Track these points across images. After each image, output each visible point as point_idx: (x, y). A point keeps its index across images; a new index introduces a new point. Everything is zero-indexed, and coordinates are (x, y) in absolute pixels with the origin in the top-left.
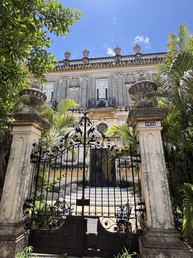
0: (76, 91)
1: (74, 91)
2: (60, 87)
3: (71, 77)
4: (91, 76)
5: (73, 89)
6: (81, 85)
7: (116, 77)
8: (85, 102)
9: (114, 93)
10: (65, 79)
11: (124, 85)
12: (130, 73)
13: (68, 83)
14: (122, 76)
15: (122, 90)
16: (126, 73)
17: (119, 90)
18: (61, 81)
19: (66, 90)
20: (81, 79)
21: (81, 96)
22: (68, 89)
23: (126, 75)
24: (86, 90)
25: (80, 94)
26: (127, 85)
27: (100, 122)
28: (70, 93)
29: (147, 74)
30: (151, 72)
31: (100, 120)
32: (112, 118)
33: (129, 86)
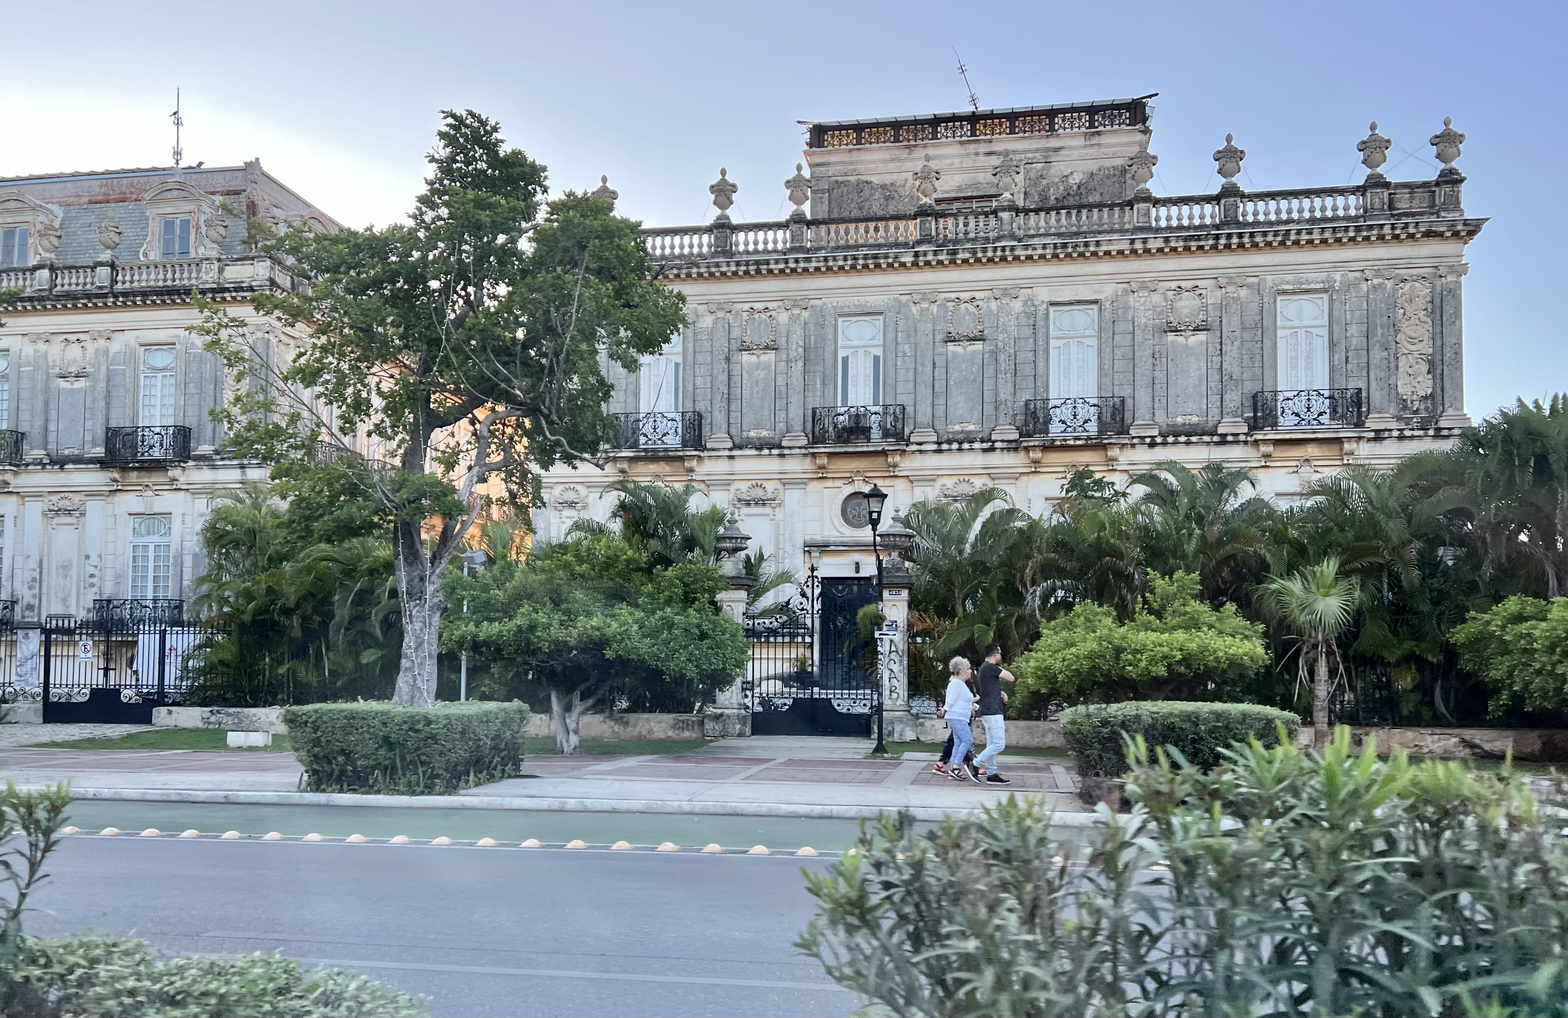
0: (767, 367)
1: (758, 366)
2: (707, 345)
3: (746, 306)
4: (819, 303)
5: (753, 359)
6: (783, 340)
7: (914, 310)
8: (801, 412)
9: (901, 378)
10: (721, 314)
11: (940, 349)
12: (966, 296)
13: (736, 333)
14: (934, 308)
15: (929, 368)
16: (953, 296)
17: (919, 369)
18: (707, 322)
19: (728, 360)
20: (783, 317)
21: (784, 389)
22: (736, 357)
23: (950, 304)
24: (801, 363)
25: (781, 381)
26: (951, 347)
27: (849, 490)
28: (745, 375)
29: (1029, 301)
30: (1043, 295)
31: (850, 481)
32: (890, 477)
33: (958, 349)
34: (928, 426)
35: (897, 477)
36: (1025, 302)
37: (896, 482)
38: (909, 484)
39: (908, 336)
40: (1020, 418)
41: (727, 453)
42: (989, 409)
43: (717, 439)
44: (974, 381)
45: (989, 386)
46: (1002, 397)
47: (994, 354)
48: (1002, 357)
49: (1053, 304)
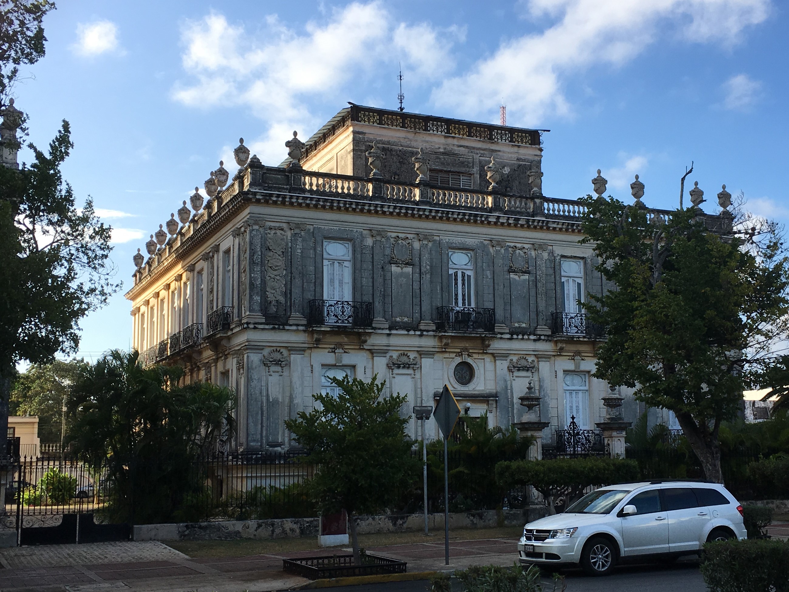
0: (406, 275)
1: (402, 275)
2: (369, 257)
3: (394, 235)
4: (437, 238)
5: (398, 270)
6: (417, 259)
7: (491, 250)
8: (430, 307)
10: (378, 238)
11: (507, 276)
12: (519, 245)
13: (388, 251)
14: (503, 251)
15: (502, 287)
16: (512, 245)
17: (496, 287)
18: (369, 242)
19: (383, 268)
20: (417, 245)
21: (418, 291)
22: (387, 267)
23: (510, 249)
24: (428, 276)
25: (416, 286)
26: (512, 275)
27: (459, 360)
28: (393, 280)
29: (552, 253)
30: (558, 251)
31: (459, 354)
32: (483, 353)
33: (516, 277)
34: (502, 323)
35: (487, 353)
36: (549, 254)
37: (485, 357)
38: (492, 358)
39: (489, 266)
40: (550, 322)
41: (387, 332)
42: (533, 316)
43: (379, 320)
44: (525, 297)
45: (532, 301)
46: (540, 309)
47: (536, 282)
48: (539, 285)
49: (563, 256)
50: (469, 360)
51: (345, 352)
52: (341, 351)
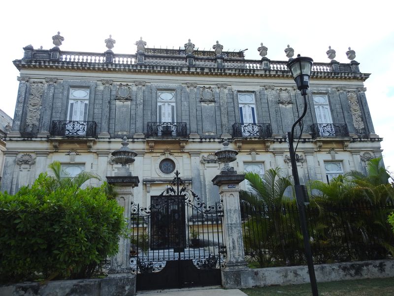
0: (127, 106)
1: (123, 106)
2: (100, 97)
3: (119, 83)
4: (149, 84)
5: (121, 103)
6: (134, 97)
7: (188, 90)
8: (142, 124)
9: (184, 112)
10: (107, 85)
11: (199, 104)
12: (208, 86)
13: (114, 93)
14: (195, 90)
15: (195, 111)
16: (202, 86)
17: (191, 111)
18: (101, 88)
19: (109, 102)
20: (134, 88)
21: (134, 116)
22: (113, 102)
23: (202, 89)
24: (142, 106)
25: (133, 112)
26: (203, 104)
27: (163, 157)
28: (117, 109)
29: (230, 90)
30: (235, 88)
31: (164, 154)
32: (181, 152)
33: (206, 105)
34: (195, 132)
35: (184, 152)
36: (229, 90)
37: (183, 155)
38: (189, 156)
39: (186, 99)
40: (231, 131)
41: (108, 140)
42: (219, 127)
43: (104, 133)
44: (212, 116)
45: (218, 118)
46: (224, 123)
47: (220, 107)
48: (222, 108)
49: (239, 91)
50: (171, 157)
51: (77, 154)
52: (74, 153)
